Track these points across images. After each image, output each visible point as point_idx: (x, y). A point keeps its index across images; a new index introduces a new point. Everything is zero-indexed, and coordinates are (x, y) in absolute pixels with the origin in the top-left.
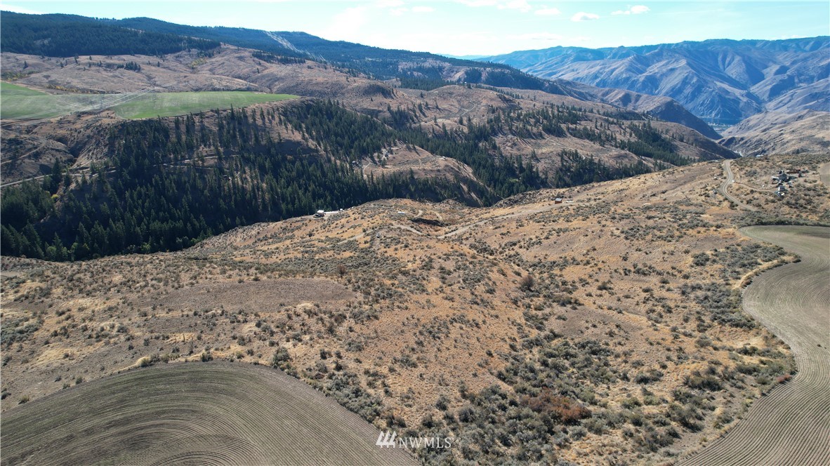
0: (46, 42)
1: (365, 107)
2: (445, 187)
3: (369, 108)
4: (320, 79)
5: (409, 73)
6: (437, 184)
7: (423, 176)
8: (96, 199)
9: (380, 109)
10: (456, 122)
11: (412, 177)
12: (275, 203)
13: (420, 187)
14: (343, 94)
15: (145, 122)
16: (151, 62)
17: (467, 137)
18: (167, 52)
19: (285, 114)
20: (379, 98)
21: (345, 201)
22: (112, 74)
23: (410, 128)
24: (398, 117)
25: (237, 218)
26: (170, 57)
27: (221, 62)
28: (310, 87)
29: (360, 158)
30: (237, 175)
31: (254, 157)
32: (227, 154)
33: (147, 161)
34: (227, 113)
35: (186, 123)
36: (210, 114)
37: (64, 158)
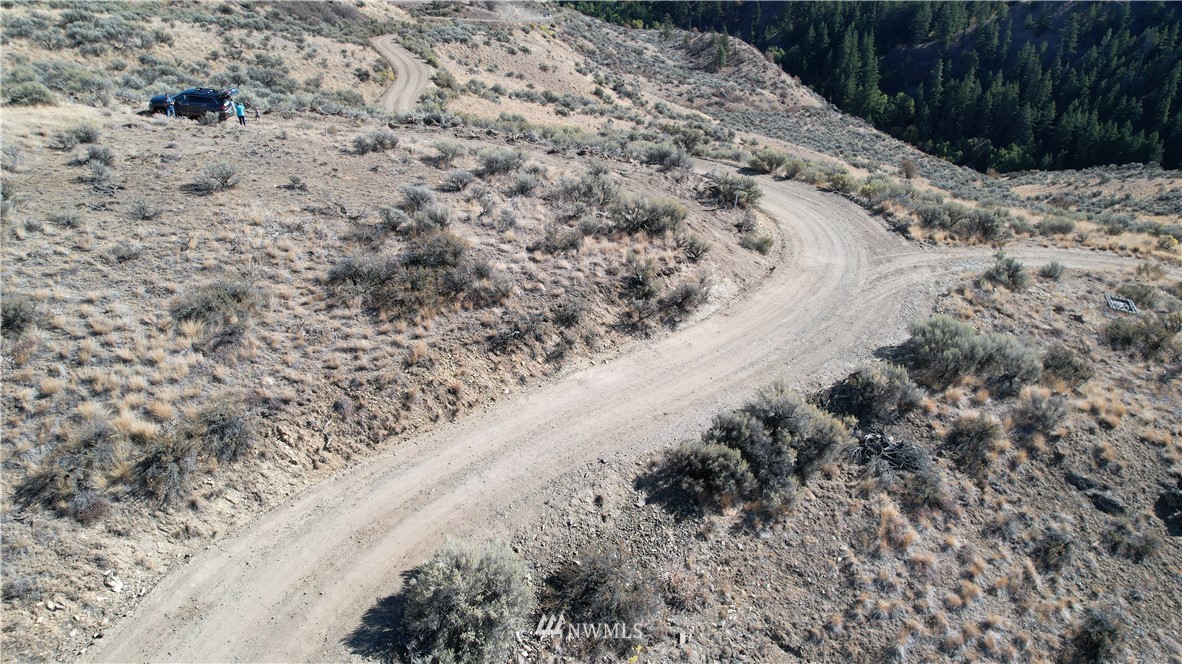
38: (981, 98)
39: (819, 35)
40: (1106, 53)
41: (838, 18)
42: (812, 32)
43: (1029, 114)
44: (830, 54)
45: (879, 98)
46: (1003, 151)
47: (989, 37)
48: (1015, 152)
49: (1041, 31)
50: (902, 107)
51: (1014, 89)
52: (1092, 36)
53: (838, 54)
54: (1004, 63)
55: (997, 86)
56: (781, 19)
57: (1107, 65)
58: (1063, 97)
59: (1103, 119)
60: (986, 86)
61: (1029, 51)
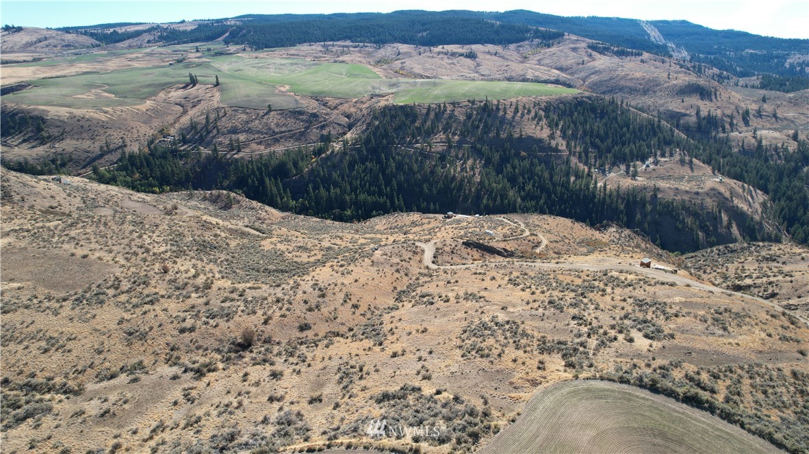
0: (425, 34)
1: (670, 108)
2: (696, 215)
3: (674, 110)
4: (638, 75)
5: (798, 69)
6: (684, 208)
7: (669, 197)
8: (334, 167)
9: (688, 112)
10: (788, 136)
11: (655, 195)
12: (478, 197)
13: (658, 208)
14: (655, 92)
15: (401, 107)
16: (491, 51)
17: (788, 158)
18: (511, 42)
19: (547, 110)
20: (694, 100)
21: (560, 208)
22: (450, 61)
23: (715, 137)
24: (704, 123)
25: (432, 204)
26: (512, 46)
27: (554, 52)
28: (622, 83)
29: (614, 164)
30: (459, 163)
31: (485, 148)
32: (460, 143)
33: (384, 141)
34: (482, 104)
35: (437, 110)
36: (465, 104)
37: (340, 132)
38: (329, 196)
39: (253, 181)
40: (358, 172)
41: (257, 173)
42: (250, 181)
43: (347, 198)
44: (261, 189)
45: (293, 203)
46: (346, 212)
47: (319, 172)
48: (349, 212)
51: (338, 190)
52: (351, 166)
53: (264, 187)
54: (327, 182)
55: (332, 191)
56: (227, 175)
57: (361, 176)
58: (354, 190)
60: (328, 190)
61: (335, 175)
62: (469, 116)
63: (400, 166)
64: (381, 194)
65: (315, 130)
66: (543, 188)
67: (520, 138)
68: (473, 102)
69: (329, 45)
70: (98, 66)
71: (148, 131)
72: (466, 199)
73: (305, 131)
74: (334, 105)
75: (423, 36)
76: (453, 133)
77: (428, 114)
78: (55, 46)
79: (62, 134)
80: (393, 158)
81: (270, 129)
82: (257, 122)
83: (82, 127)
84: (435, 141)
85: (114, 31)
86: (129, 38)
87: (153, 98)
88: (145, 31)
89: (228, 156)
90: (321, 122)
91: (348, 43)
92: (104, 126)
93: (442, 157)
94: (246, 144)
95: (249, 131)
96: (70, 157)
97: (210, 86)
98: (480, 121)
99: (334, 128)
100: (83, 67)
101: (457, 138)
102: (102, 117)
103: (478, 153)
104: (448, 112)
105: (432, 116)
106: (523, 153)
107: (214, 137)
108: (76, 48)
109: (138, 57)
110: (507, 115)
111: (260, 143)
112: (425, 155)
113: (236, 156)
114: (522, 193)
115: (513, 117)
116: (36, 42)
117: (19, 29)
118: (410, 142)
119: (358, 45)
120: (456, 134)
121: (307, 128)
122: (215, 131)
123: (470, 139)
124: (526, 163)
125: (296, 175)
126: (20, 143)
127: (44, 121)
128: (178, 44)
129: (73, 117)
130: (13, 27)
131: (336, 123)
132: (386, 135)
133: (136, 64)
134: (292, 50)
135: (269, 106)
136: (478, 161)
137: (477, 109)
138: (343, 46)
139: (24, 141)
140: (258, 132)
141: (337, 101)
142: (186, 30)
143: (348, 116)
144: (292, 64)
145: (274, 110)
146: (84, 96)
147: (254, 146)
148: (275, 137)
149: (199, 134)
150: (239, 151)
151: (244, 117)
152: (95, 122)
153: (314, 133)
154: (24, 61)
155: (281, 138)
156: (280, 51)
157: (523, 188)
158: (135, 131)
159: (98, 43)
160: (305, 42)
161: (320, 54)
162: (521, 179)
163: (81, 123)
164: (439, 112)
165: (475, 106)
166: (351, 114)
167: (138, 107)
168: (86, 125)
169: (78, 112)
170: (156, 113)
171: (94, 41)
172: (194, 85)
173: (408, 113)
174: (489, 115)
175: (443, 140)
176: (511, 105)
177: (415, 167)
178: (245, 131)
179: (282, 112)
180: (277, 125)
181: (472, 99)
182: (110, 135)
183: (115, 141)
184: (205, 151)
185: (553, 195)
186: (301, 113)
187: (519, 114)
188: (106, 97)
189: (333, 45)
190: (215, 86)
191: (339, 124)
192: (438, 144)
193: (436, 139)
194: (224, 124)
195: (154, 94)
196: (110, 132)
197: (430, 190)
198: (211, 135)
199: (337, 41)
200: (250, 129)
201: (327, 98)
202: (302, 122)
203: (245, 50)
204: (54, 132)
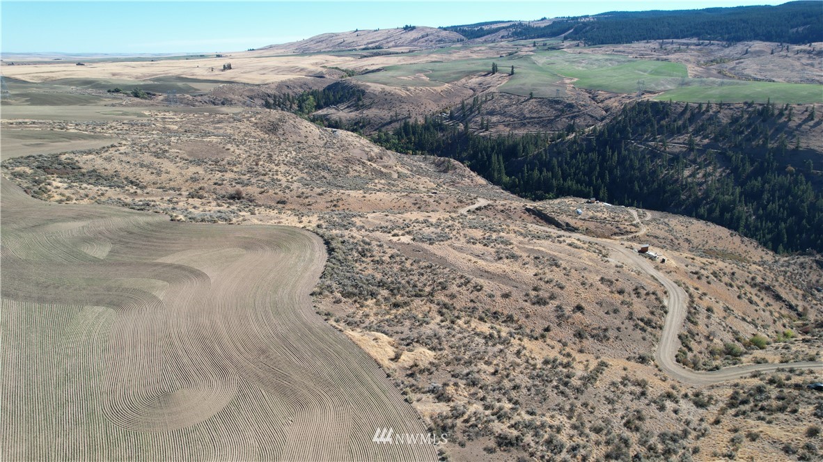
30: (693, 168)
31: (737, 157)
32: (706, 147)
33: (619, 135)
34: (760, 107)
35: (697, 110)
36: (738, 106)
37: (590, 124)
38: (540, 177)
39: (482, 156)
40: (578, 161)
41: (489, 149)
42: (480, 155)
43: (554, 182)
44: (487, 163)
45: (506, 179)
46: (547, 195)
47: (542, 156)
48: (550, 196)
49: (559, 153)
50: (514, 181)
52: (573, 156)
53: (490, 163)
54: (546, 165)
55: (545, 173)
56: (468, 149)
57: (578, 165)
59: (577, 183)
60: (541, 173)
61: (555, 161)
62: (735, 120)
63: (621, 161)
64: (589, 184)
65: (564, 119)
66: (794, 211)
67: (796, 150)
68: (750, 105)
69: (668, 43)
70: (445, 57)
71: (434, 107)
72: (680, 204)
73: (555, 119)
74: (602, 99)
75: (797, 32)
76: (704, 136)
77: (683, 113)
78: (431, 41)
79: (371, 104)
80: (619, 153)
81: (522, 114)
82: (515, 106)
83: (386, 99)
84: (676, 141)
85: (481, 28)
86: (488, 34)
87: (455, 82)
88: (504, 28)
89: (476, 133)
90: (575, 112)
91: (694, 40)
92: (401, 100)
93: (675, 158)
94: (495, 125)
95: (504, 114)
96: (370, 121)
97: (505, 75)
98: (748, 126)
99: (585, 120)
100: (435, 57)
101: (706, 141)
102: (403, 93)
103: (724, 159)
104: (711, 113)
105: (688, 115)
106: (790, 168)
107: (474, 117)
108: (445, 42)
109: (480, 50)
110: (790, 123)
111: (507, 126)
112: (654, 154)
113: (481, 134)
114: (761, 212)
115: (800, 125)
116: (420, 38)
117: (413, 28)
118: (647, 140)
119: (702, 43)
120: (708, 138)
121: (557, 117)
122: (477, 112)
123: (724, 144)
124: (785, 180)
125: (523, 156)
126: (345, 108)
127: (363, 92)
128: (525, 39)
129: (383, 91)
130: (410, 27)
131: (589, 115)
132: (623, 130)
133: (474, 56)
134: (621, 47)
135: (531, 94)
136: (719, 170)
137: (750, 114)
138: (684, 44)
139: (348, 107)
140: (511, 116)
141: (607, 96)
142: (539, 27)
143: (606, 111)
144: (607, 60)
145: (535, 98)
146: (405, 78)
147: (501, 127)
148: (523, 121)
149: (464, 113)
150: (487, 130)
151: (506, 101)
152: (396, 97)
153: (564, 121)
154: (402, 53)
155: (529, 123)
156: (608, 47)
157: (765, 208)
158: (423, 106)
159: (463, 37)
160: (644, 39)
161: (649, 52)
162: (765, 196)
163: (386, 97)
164: (699, 112)
165: (750, 109)
166: (612, 108)
167: (435, 88)
168: (389, 98)
169: (388, 88)
170: (448, 93)
171: (462, 37)
172: (494, 73)
173: (660, 110)
174: (764, 121)
175: (686, 142)
176: (806, 111)
177: (637, 164)
178: (501, 114)
179: (543, 101)
180: (530, 111)
181: (750, 101)
182: (403, 108)
183: (405, 113)
184: (461, 127)
185: (804, 221)
186: (557, 102)
187: (811, 123)
188: (423, 80)
189: (672, 43)
190: (510, 75)
191: (592, 117)
192: (676, 145)
193: (679, 139)
194: (489, 106)
195: (457, 79)
196: (404, 105)
197: (641, 189)
198: (473, 114)
199: (682, 38)
200: (505, 112)
201: (600, 92)
202: (556, 110)
203: (578, 46)
204: (367, 101)
